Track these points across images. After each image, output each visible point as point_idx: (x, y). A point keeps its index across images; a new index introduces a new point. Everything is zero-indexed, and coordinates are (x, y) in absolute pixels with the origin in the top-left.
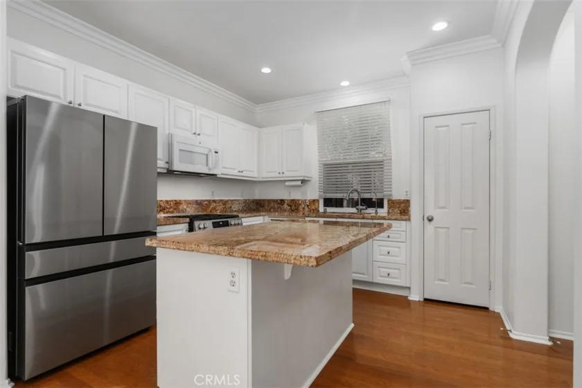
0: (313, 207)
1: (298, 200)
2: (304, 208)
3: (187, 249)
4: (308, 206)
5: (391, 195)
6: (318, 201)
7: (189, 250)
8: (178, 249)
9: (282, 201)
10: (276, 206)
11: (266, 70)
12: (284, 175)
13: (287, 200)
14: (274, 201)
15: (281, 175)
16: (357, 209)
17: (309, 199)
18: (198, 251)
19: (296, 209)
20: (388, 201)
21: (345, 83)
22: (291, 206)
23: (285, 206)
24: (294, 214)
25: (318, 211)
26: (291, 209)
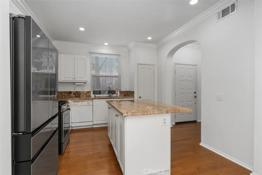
0: (88, 95)
1: (80, 92)
2: (83, 95)
3: (148, 114)
4: (85, 94)
5: (121, 89)
6: (90, 92)
7: (149, 114)
8: (144, 115)
9: (70, 92)
10: (66, 95)
11: (82, 29)
12: (75, 80)
13: (73, 92)
14: (65, 92)
15: (74, 80)
16: (109, 95)
17: (86, 91)
18: (154, 114)
19: (79, 96)
20: (120, 91)
21: (106, 44)
22: (75, 95)
23: (72, 94)
24: (77, 99)
25: (91, 96)
26: (75, 96)
